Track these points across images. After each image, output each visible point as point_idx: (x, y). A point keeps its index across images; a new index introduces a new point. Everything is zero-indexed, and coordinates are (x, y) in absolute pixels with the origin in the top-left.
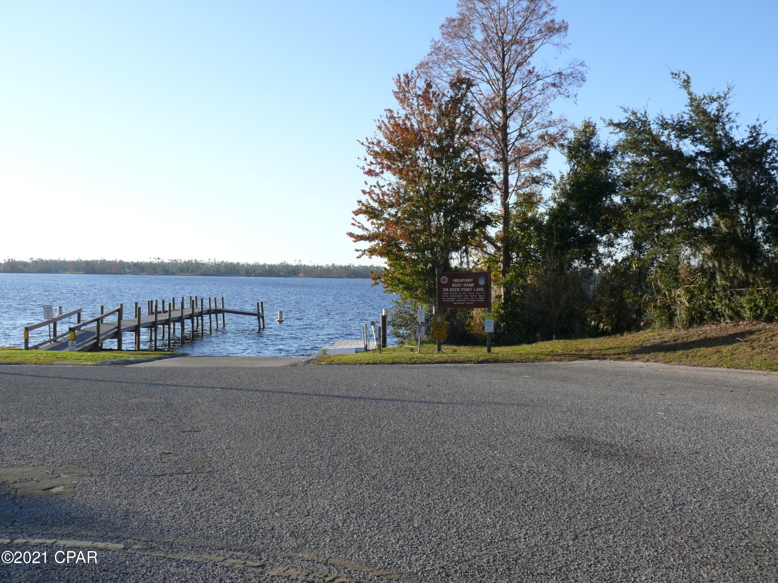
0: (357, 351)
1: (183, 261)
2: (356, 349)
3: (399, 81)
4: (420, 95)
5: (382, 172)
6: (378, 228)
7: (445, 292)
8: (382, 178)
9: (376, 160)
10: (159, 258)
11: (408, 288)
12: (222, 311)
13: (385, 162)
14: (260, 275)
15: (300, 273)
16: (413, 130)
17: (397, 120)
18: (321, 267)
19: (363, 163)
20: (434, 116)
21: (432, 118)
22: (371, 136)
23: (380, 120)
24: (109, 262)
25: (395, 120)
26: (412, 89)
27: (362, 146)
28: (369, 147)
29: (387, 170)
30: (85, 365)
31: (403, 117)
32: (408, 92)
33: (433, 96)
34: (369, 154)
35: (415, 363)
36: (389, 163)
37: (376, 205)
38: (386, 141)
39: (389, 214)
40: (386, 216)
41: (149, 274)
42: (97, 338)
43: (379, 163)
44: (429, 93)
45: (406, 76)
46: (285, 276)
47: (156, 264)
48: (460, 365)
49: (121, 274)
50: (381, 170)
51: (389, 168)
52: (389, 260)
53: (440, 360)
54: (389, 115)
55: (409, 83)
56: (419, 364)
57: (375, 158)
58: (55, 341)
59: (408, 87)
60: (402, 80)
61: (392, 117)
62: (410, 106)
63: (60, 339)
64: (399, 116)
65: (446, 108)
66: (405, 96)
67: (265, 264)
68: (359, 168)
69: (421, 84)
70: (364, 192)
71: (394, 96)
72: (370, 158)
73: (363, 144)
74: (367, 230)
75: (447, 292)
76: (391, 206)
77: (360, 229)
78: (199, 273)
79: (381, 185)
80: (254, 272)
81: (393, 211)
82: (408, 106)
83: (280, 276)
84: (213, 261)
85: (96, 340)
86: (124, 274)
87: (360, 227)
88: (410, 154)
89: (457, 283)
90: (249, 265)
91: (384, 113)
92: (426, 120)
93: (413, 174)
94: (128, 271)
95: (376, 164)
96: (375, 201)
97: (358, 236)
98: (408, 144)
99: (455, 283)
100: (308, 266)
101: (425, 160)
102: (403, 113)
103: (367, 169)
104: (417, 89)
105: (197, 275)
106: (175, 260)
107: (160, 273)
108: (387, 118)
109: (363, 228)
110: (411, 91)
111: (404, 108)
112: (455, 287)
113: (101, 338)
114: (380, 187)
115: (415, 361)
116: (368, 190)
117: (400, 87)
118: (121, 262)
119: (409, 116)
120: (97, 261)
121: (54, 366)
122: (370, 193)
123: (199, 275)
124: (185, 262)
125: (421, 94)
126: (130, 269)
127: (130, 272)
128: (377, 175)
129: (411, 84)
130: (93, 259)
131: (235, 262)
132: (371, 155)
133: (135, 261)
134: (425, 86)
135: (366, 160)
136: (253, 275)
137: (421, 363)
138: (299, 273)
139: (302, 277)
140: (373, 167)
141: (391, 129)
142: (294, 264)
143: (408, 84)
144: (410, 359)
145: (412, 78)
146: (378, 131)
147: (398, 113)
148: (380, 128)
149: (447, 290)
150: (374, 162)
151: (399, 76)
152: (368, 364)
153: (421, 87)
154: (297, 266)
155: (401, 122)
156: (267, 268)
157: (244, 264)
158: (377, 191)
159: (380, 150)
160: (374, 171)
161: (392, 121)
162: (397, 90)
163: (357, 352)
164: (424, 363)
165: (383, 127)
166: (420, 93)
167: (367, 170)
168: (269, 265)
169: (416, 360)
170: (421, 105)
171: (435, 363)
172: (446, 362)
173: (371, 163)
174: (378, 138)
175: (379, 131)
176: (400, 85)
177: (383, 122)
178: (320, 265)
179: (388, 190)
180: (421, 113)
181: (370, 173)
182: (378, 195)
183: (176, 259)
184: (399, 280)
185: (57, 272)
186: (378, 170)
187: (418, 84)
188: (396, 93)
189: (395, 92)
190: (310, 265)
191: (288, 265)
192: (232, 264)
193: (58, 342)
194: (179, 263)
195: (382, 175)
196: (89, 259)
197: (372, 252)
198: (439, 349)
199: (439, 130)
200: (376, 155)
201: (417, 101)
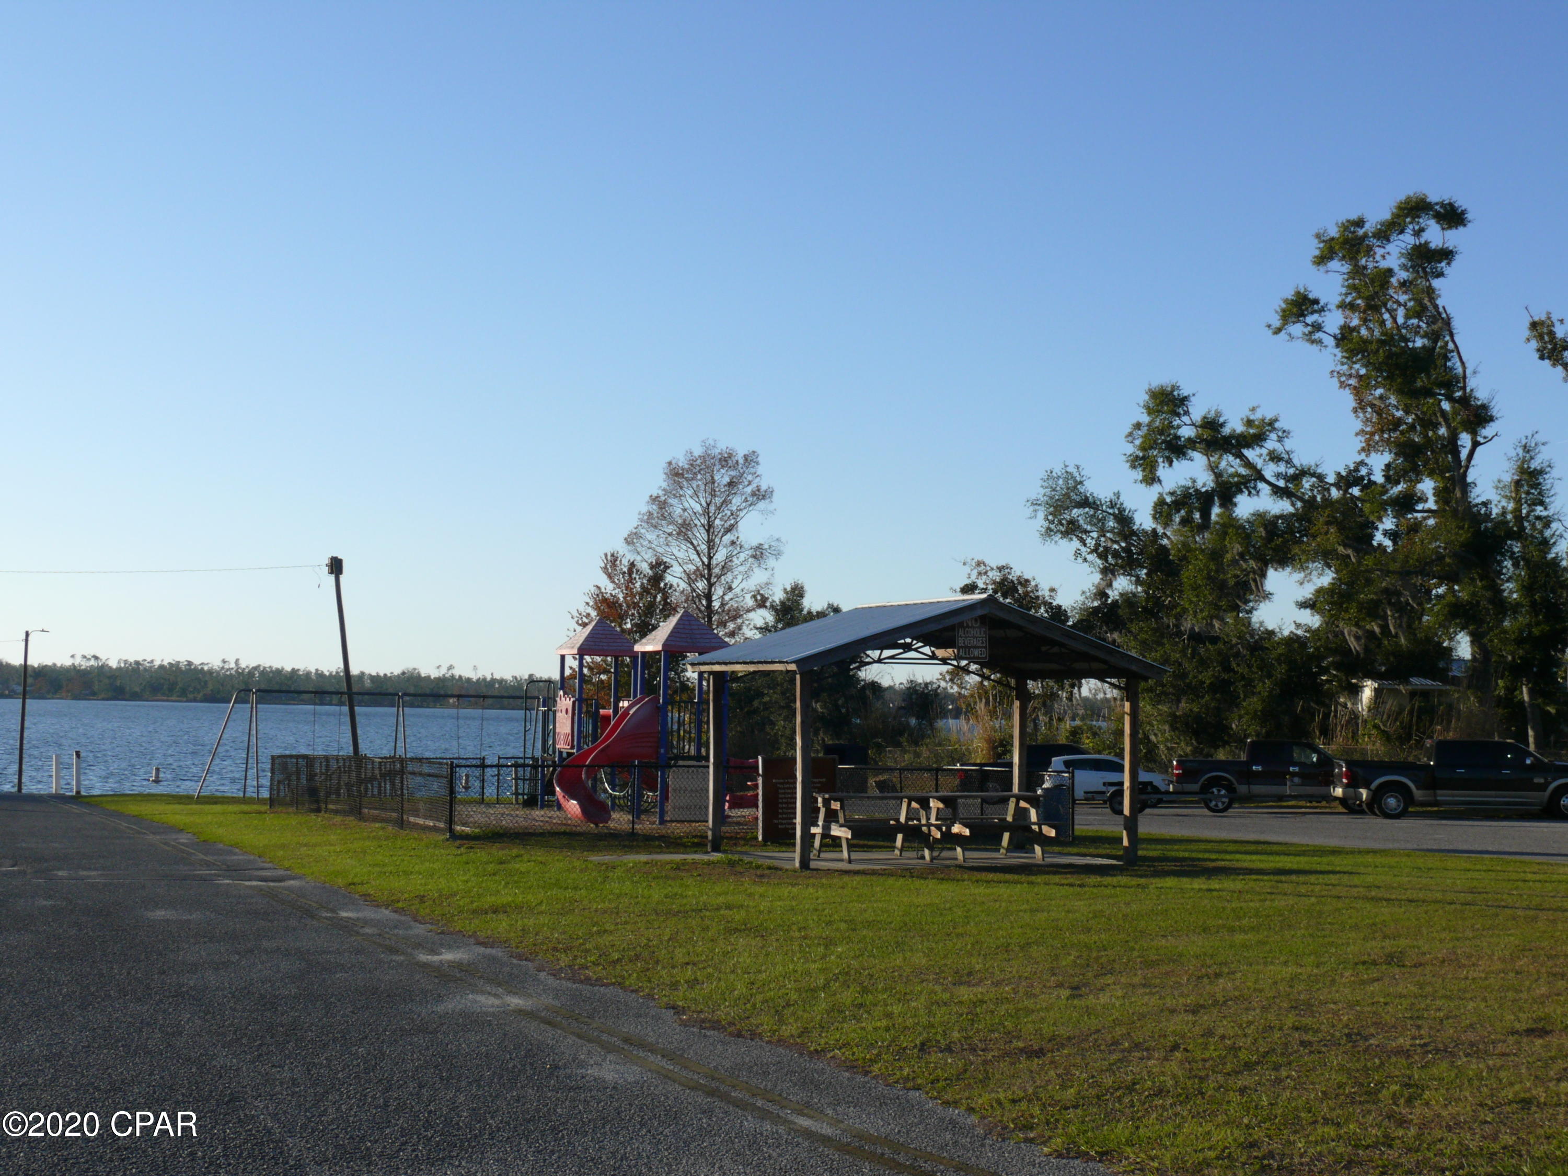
1: (157, 663)
10: (96, 658)
15: (449, 695)
18: (501, 682)
23: (589, 595)
26: (618, 567)
31: (610, 592)
33: (636, 574)
47: (88, 671)
54: (597, 590)
78: (200, 696)
84: (232, 665)
100: (469, 680)
105: (195, 700)
106: (137, 663)
107: (103, 696)
123: (202, 701)
124: (162, 667)
131: (288, 668)
138: (444, 695)
142: (434, 674)
154: (441, 681)
156: (368, 683)
157: (309, 673)
168: (372, 677)
178: (497, 676)
183: (139, 659)
190: (474, 676)
191: (419, 678)
192: (279, 672)
194: (148, 671)
201: (623, 577)
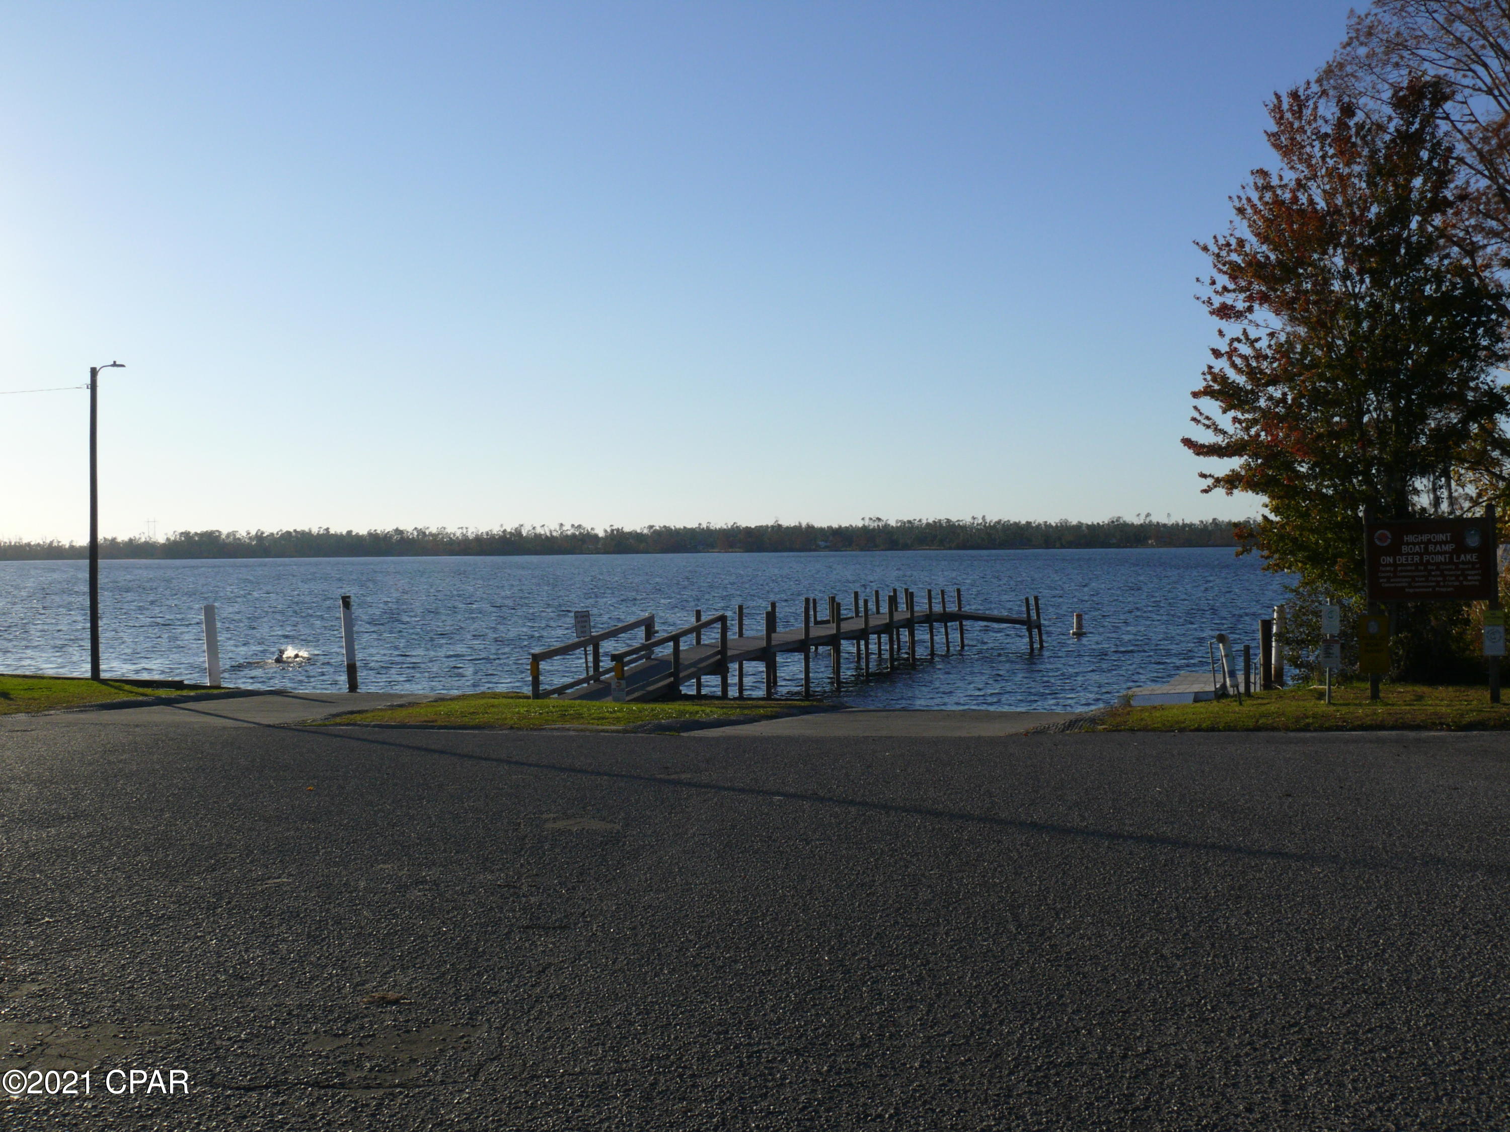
0: (1198, 698)
1: (924, 522)
2: (1196, 693)
3: (1277, 109)
4: (1327, 135)
5: (1250, 309)
6: (1247, 429)
7: (1386, 565)
8: (1251, 321)
9: (1236, 283)
10: (879, 519)
11: (1315, 558)
12: (959, 617)
13: (1256, 287)
14: (1070, 545)
15: (1150, 538)
16: (1315, 211)
17: (1279, 192)
18: (1191, 526)
19: (1207, 292)
20: (1360, 176)
21: (1356, 181)
22: (1223, 231)
23: (1244, 197)
24: (787, 528)
25: (1274, 192)
26: (1309, 123)
27: (1204, 254)
28: (1218, 256)
29: (1261, 304)
30: (603, 731)
31: (1293, 184)
32: (1302, 130)
33: (1357, 134)
34: (1220, 271)
35: (1306, 728)
36: (1264, 289)
37: (1241, 380)
38: (1254, 240)
39: (1270, 398)
40: (1262, 403)
41: (862, 550)
42: (675, 674)
43: (1242, 290)
44: (1349, 128)
45: (1295, 95)
46: (1118, 547)
47: (874, 529)
48: (1412, 734)
49: (810, 550)
50: (1248, 304)
51: (1264, 298)
52: (1272, 497)
53: (1368, 721)
54: (1260, 182)
55: (1300, 111)
56: (1316, 730)
57: (1233, 278)
58: (597, 680)
59: (1300, 118)
60: (1285, 106)
61: (1268, 187)
62: (1307, 161)
63: (607, 676)
64: (1283, 183)
65: (1387, 157)
66: (1293, 139)
67: (1082, 524)
68: (1199, 303)
69: (1329, 110)
70: (1217, 353)
71: (1268, 144)
72: (1223, 280)
73: (1205, 249)
74: (1224, 433)
75: (1389, 565)
76: (1274, 381)
77: (1210, 432)
78: (954, 545)
79: (1252, 336)
80: (1060, 539)
81: (1276, 392)
82: (1300, 160)
83: (1109, 546)
84: (980, 521)
85: (672, 679)
86: (815, 550)
87: (1208, 427)
88: (1310, 265)
89: (1414, 544)
90: (1050, 525)
91: (1250, 180)
92: (1344, 188)
93: (1319, 308)
94: (822, 544)
95: (1234, 291)
96: (1239, 371)
97: (1203, 446)
98: (1303, 242)
99: (1408, 544)
100: (1165, 525)
101: (1346, 276)
102: (1290, 177)
103: (1217, 301)
104: (1320, 122)
105: (950, 549)
106: (909, 522)
107: (882, 547)
108: (1257, 188)
109: (1217, 430)
110: (1307, 127)
111: (1292, 168)
112: (1408, 554)
113: (682, 675)
114: (1252, 343)
115: (1308, 724)
116: (1224, 348)
117: (1280, 120)
118: (810, 528)
119: (1304, 182)
120: (767, 527)
121: (544, 733)
122: (1230, 354)
123: (955, 549)
124: (928, 524)
125: (1329, 131)
126: (826, 542)
127: (826, 547)
128: (1239, 315)
129: (1307, 112)
130: (758, 524)
131: (1023, 522)
132: (1225, 273)
133: (835, 525)
134: (1338, 114)
135: (1213, 283)
136: (1058, 545)
137: (1321, 729)
138: (1146, 538)
139: (1152, 546)
140: (1229, 299)
141: (1266, 213)
142: (1137, 521)
143: (1298, 115)
144: (1297, 719)
145: (1308, 99)
146: (1237, 219)
147: (1281, 178)
148: (1241, 211)
149: (1390, 560)
150: (1231, 286)
151: (1278, 97)
152: (1198, 730)
153: (1329, 117)
154: (1144, 527)
155: (1288, 196)
156: (1085, 530)
157: (1039, 525)
158: (1245, 349)
159: (1244, 260)
160: (1232, 307)
161: (1268, 196)
162: (1274, 128)
163: (1196, 700)
164: (1329, 729)
165: (1249, 211)
166: (1327, 129)
167: (1216, 305)
168: (1088, 526)
169: (1310, 720)
170: (1332, 157)
171: (1354, 729)
172: (1381, 727)
173: (1225, 289)
174: (1238, 234)
175: (1239, 218)
176: (1282, 118)
177: (1249, 200)
178: (1187, 521)
179: (1270, 346)
180: (1331, 173)
181: (1225, 312)
182: (1245, 358)
183: (911, 519)
184: (1294, 540)
185: (694, 549)
186: (1241, 305)
187: (1321, 111)
188: (1274, 135)
189: (1270, 135)
190: (1169, 522)
191: (1125, 525)
192: (1017, 525)
193: (602, 682)
194: (917, 527)
195: (1249, 316)
196: (753, 525)
197: (1231, 482)
198: (1375, 696)
199: (1374, 209)
200: (1234, 272)
201: (1322, 149)
